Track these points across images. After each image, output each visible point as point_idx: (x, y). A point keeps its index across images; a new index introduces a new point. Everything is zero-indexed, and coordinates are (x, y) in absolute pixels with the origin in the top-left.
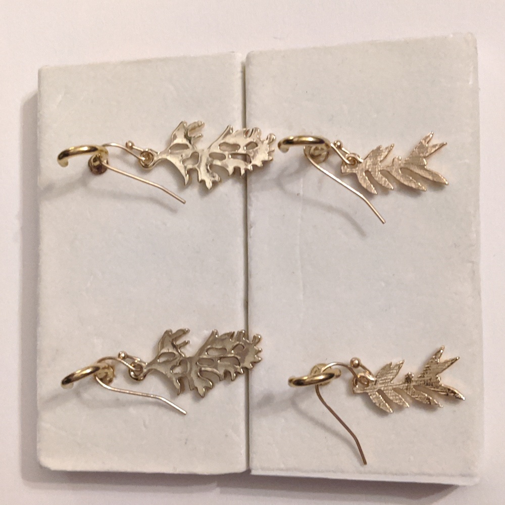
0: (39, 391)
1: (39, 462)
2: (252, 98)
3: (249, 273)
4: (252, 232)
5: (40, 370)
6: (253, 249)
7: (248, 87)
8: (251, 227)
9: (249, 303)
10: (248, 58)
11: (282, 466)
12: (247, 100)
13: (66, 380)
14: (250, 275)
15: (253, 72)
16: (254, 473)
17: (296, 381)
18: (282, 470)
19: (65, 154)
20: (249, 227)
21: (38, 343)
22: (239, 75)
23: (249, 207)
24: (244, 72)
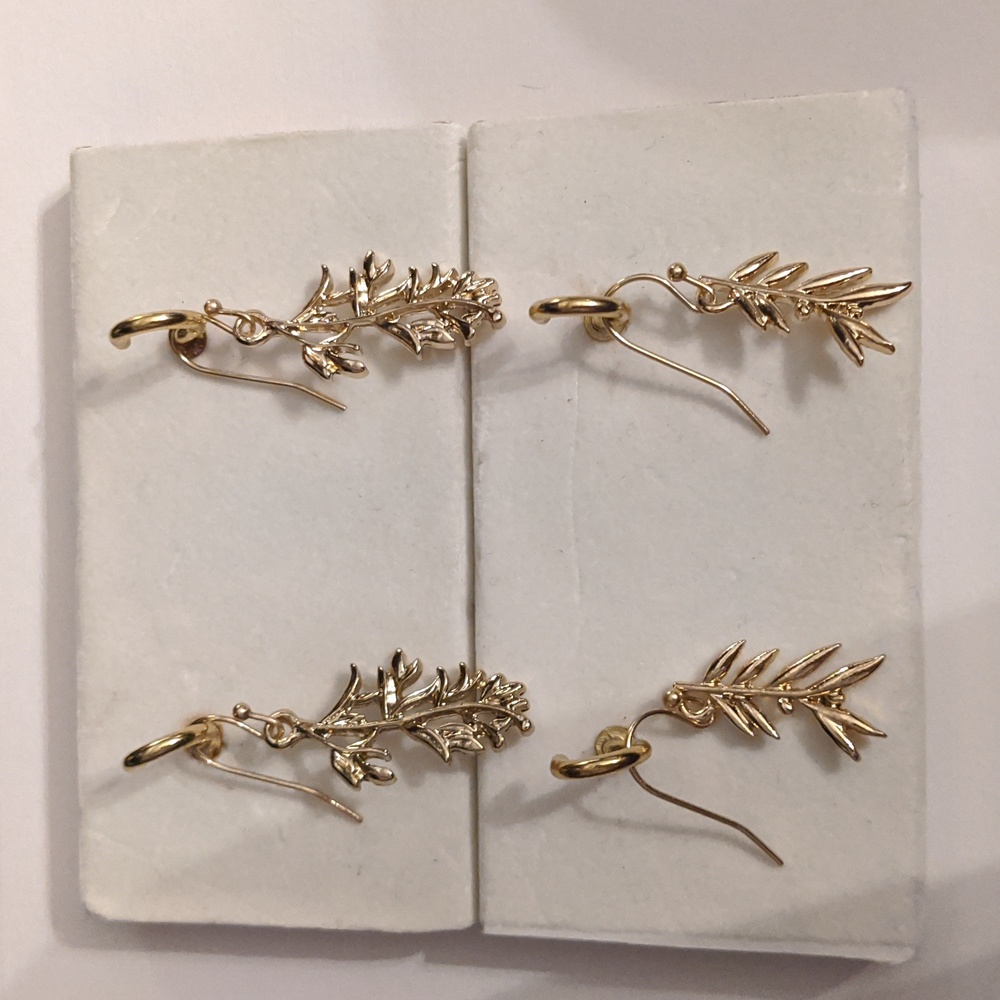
0: (81, 771)
1: (84, 904)
2: (481, 212)
3: (476, 550)
4: (481, 471)
5: (83, 730)
6: (483, 506)
7: (473, 191)
8: (480, 463)
9: (477, 609)
10: (471, 132)
11: (541, 919)
12: (470, 215)
13: (131, 758)
14: (479, 554)
15: (481, 160)
16: (488, 930)
17: (565, 767)
18: (542, 927)
19: (123, 330)
20: (475, 460)
21: (79, 678)
22: (455, 167)
23: (475, 424)
24: (464, 160)
